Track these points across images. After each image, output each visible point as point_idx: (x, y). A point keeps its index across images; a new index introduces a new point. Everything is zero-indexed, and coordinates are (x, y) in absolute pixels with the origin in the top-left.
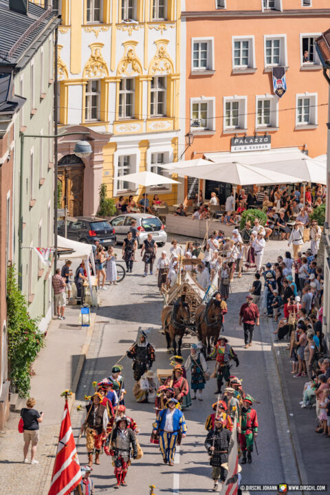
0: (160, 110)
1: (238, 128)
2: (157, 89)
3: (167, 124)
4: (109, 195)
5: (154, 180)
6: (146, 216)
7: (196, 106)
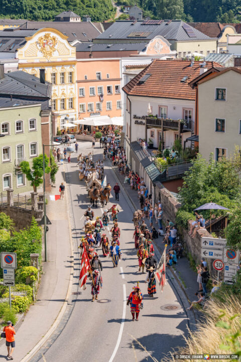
0: (71, 107)
1: (92, 111)
2: (70, 101)
3: (73, 110)
4: (59, 130)
5: (71, 125)
6: (71, 135)
7: (81, 106)
